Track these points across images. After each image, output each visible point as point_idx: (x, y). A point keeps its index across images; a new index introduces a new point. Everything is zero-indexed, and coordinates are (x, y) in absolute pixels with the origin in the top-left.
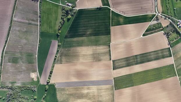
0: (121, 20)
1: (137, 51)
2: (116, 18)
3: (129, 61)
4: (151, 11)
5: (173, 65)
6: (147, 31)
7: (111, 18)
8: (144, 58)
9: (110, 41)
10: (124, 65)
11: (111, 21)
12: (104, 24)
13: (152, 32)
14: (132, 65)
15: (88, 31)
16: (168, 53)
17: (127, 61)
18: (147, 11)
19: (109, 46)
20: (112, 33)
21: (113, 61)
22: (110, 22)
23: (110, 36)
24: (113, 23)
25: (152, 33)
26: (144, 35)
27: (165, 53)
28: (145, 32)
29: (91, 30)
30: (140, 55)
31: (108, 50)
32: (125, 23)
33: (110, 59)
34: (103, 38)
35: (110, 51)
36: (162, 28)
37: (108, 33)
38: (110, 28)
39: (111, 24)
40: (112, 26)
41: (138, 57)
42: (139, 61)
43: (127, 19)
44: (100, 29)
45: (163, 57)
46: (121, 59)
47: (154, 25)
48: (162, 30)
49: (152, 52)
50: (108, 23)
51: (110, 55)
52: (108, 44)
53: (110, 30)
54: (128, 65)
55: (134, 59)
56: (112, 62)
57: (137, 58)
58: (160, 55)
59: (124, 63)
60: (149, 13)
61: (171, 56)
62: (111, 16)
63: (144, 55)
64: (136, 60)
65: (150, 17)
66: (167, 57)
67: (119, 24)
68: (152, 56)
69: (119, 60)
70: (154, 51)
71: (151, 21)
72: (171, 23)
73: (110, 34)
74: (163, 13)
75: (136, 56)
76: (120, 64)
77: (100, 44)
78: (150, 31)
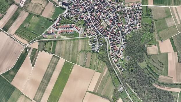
0: (12, 73)
1: (39, 78)
2: (8, 75)
3: (42, 89)
4: (22, 48)
5: (66, 61)
6: (32, 61)
7: (6, 79)
8: (47, 77)
9: (20, 91)
10: (42, 94)
11: (8, 80)
12: (6, 86)
13: (35, 58)
14: (45, 88)
15: (3, 100)
16: (56, 59)
17: (40, 90)
18: (20, 52)
19: (22, 94)
20: (15, 86)
21: (34, 99)
22: (7, 82)
23: (17, 88)
24: (10, 80)
25: (35, 60)
26: (33, 65)
27: (55, 61)
28: (32, 63)
29: (3, 98)
30: (43, 78)
31: (24, 97)
32: (16, 72)
33: (31, 100)
34: (14, 94)
35: (26, 96)
36: (37, 50)
37: (13, 88)
38: (11, 85)
39: (9, 82)
40: (11, 82)
41: (44, 80)
42: (47, 83)
43: (14, 69)
44: (7, 92)
45: (56, 64)
46: (37, 93)
47: (32, 54)
48: (38, 52)
49: (47, 68)
50: (8, 83)
51: (29, 98)
52: (21, 94)
53: (12, 86)
54: (44, 91)
55: (43, 85)
56: (34, 101)
57: (44, 82)
58: (53, 66)
59: (40, 93)
60: (22, 51)
61: (59, 58)
62: (4, 78)
63: (45, 75)
64: (44, 84)
65: (25, 52)
66: (58, 61)
67: (13, 77)
68: (50, 71)
69: (36, 95)
70: (48, 67)
71: (28, 54)
72: (38, 41)
73: (15, 88)
74: (28, 42)
75: (42, 81)
76: (39, 96)
77: (17, 99)
78: (33, 60)
